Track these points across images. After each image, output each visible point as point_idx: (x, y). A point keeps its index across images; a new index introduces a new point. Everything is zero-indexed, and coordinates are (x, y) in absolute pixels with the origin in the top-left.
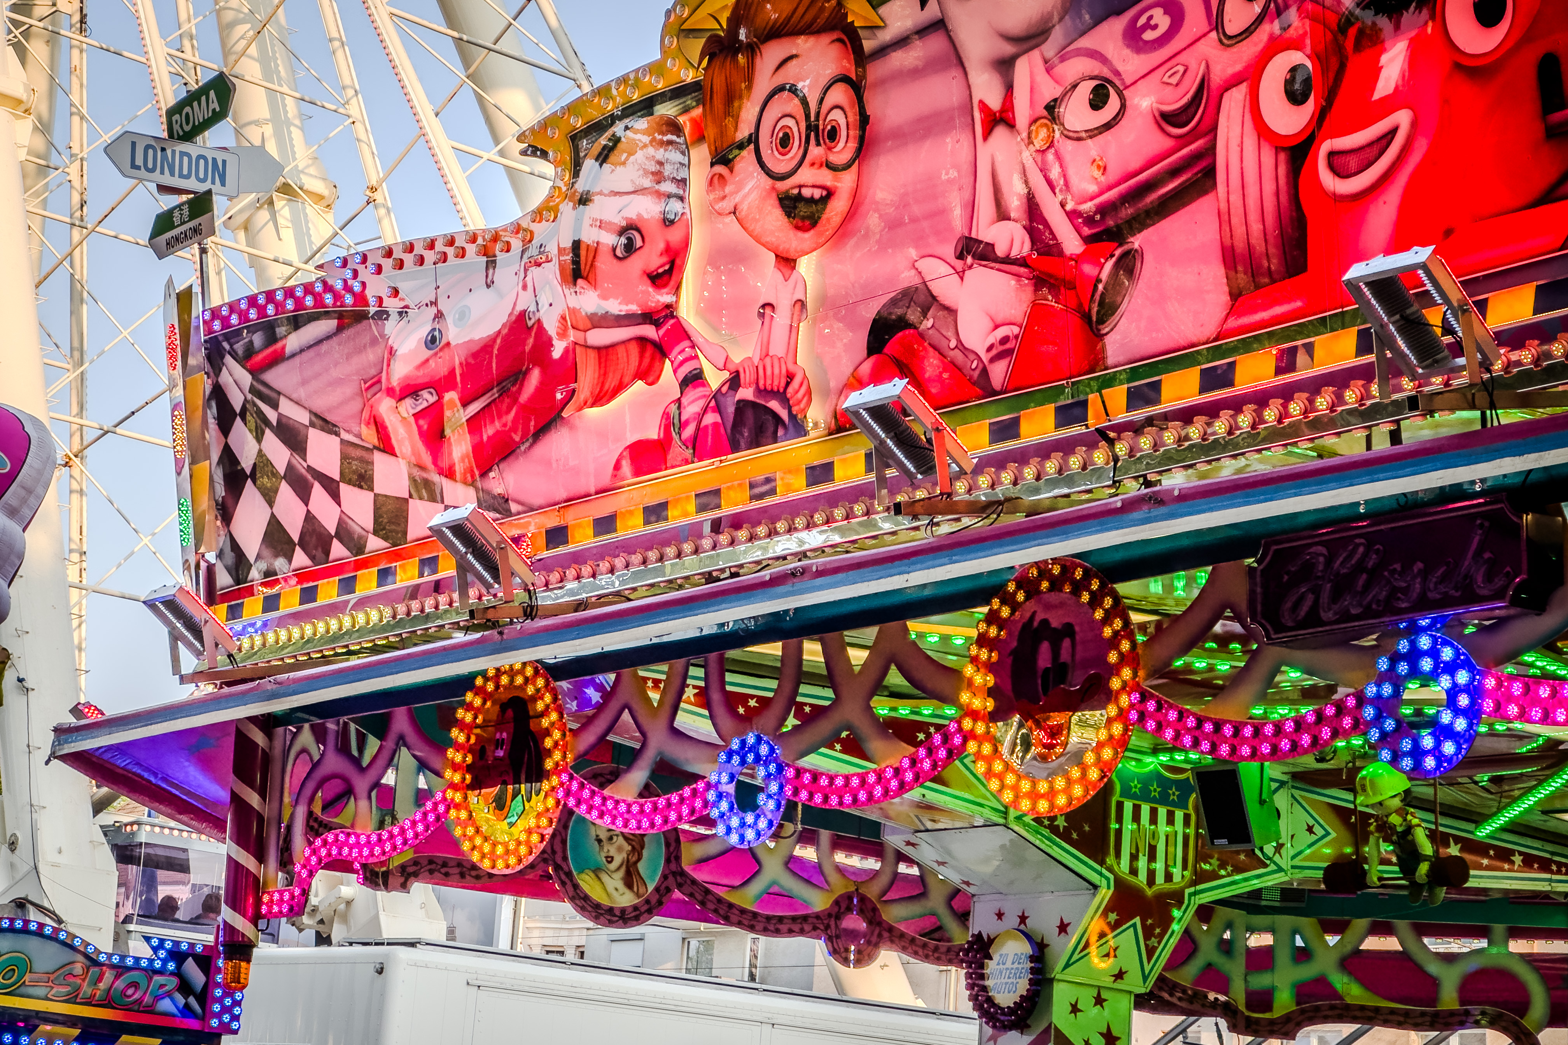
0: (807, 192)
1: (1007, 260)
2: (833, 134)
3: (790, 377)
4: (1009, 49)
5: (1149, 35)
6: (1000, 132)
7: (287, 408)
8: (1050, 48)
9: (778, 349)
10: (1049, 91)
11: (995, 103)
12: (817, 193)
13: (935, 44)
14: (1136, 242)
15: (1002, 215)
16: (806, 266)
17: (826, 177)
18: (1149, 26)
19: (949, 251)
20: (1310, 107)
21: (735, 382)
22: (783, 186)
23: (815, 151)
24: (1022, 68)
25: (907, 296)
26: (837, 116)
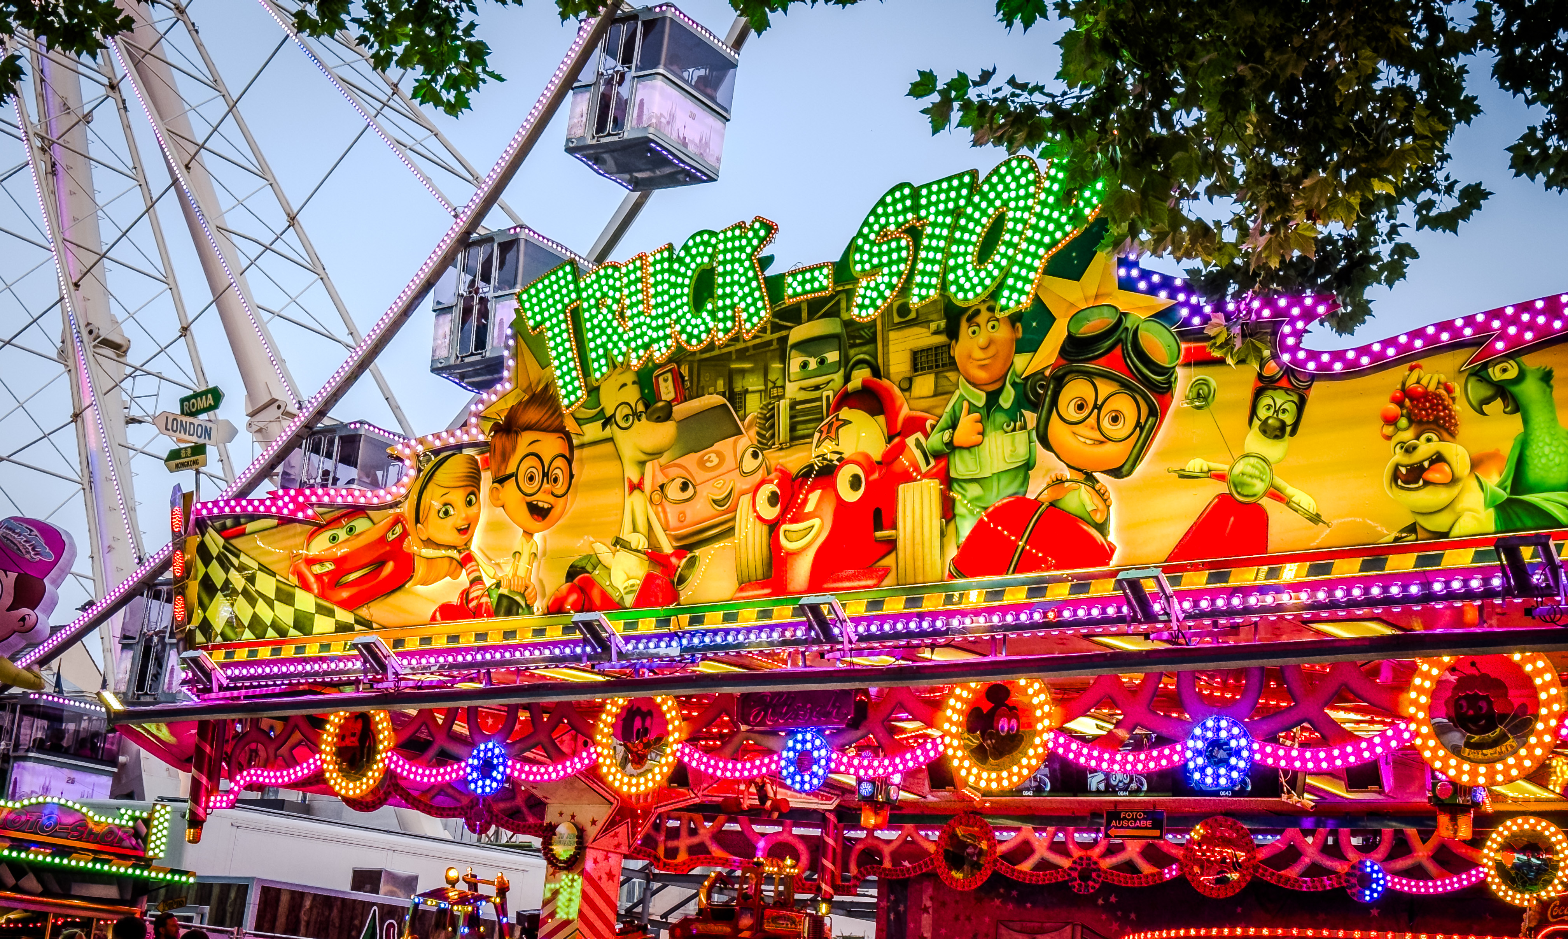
0: (541, 504)
1: (637, 551)
2: (556, 480)
3: (527, 588)
4: (644, 457)
5: (708, 464)
6: (637, 492)
7: (243, 558)
8: (663, 460)
9: (521, 572)
10: (661, 480)
11: (636, 480)
12: (546, 506)
13: (608, 447)
14: (697, 552)
15: (635, 530)
16: (537, 537)
17: (551, 499)
18: (709, 460)
19: (610, 541)
20: (778, 507)
21: (498, 585)
22: (529, 499)
23: (546, 486)
24: (649, 465)
25: (588, 557)
26: (558, 471)
